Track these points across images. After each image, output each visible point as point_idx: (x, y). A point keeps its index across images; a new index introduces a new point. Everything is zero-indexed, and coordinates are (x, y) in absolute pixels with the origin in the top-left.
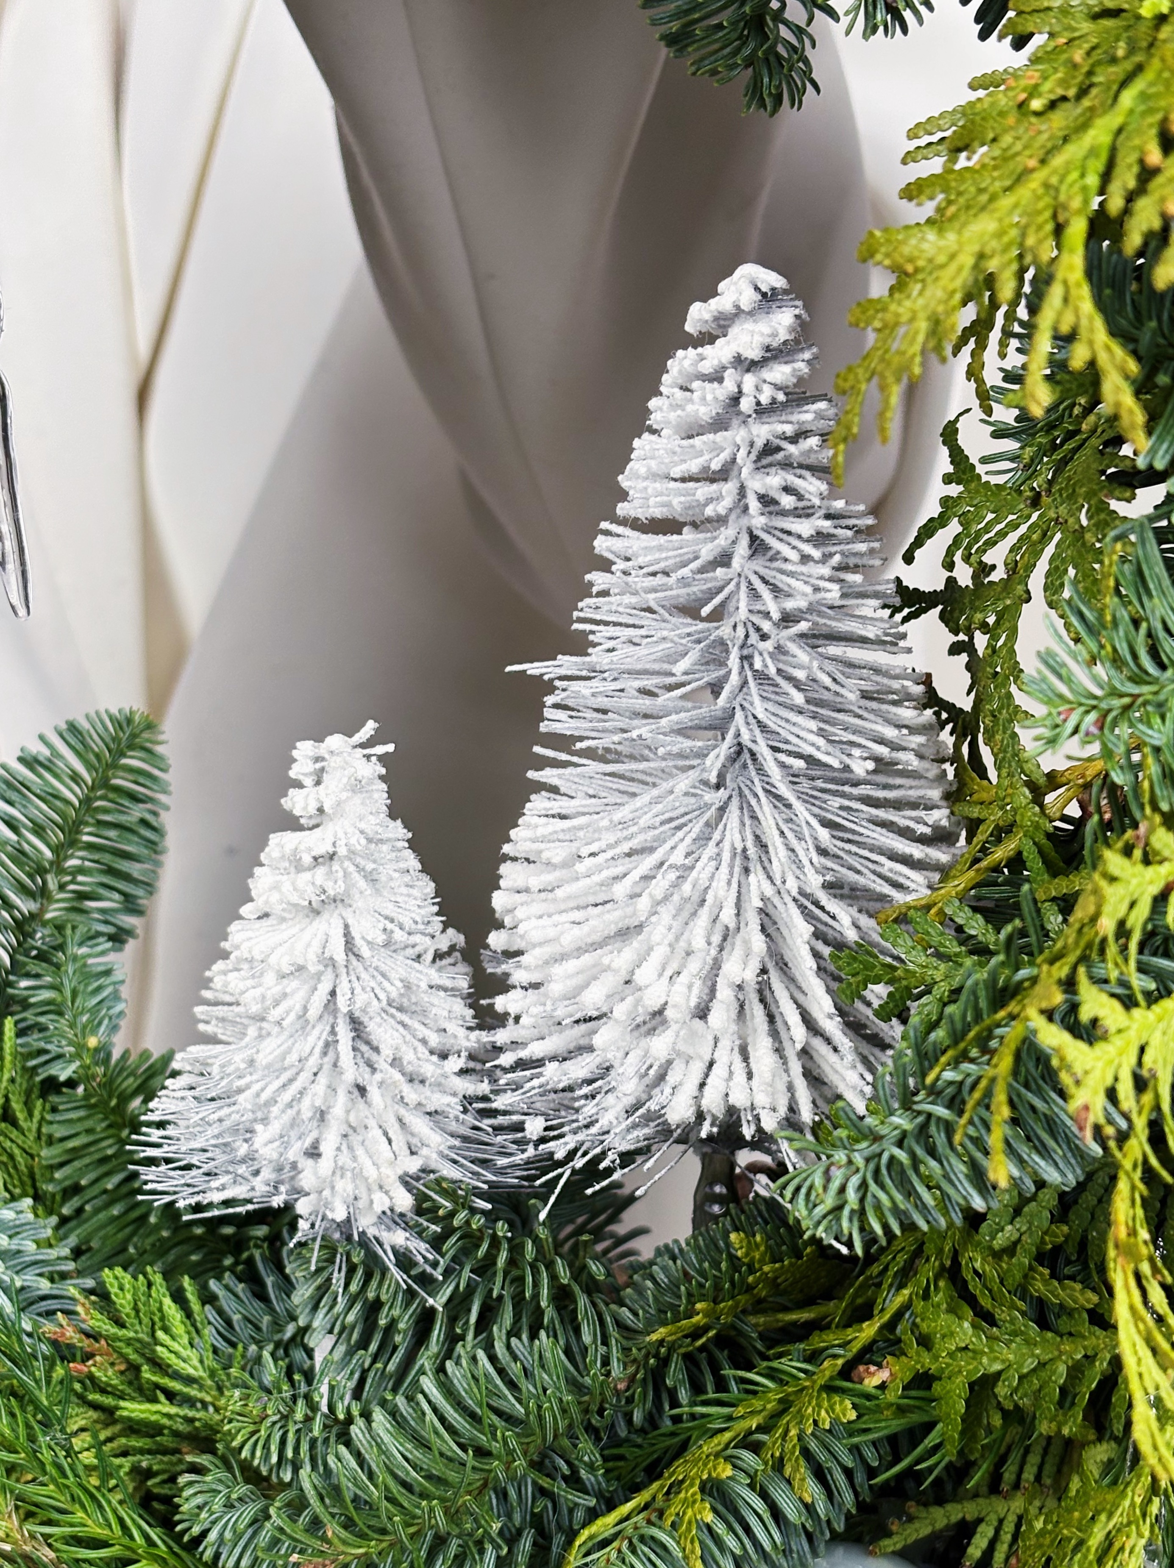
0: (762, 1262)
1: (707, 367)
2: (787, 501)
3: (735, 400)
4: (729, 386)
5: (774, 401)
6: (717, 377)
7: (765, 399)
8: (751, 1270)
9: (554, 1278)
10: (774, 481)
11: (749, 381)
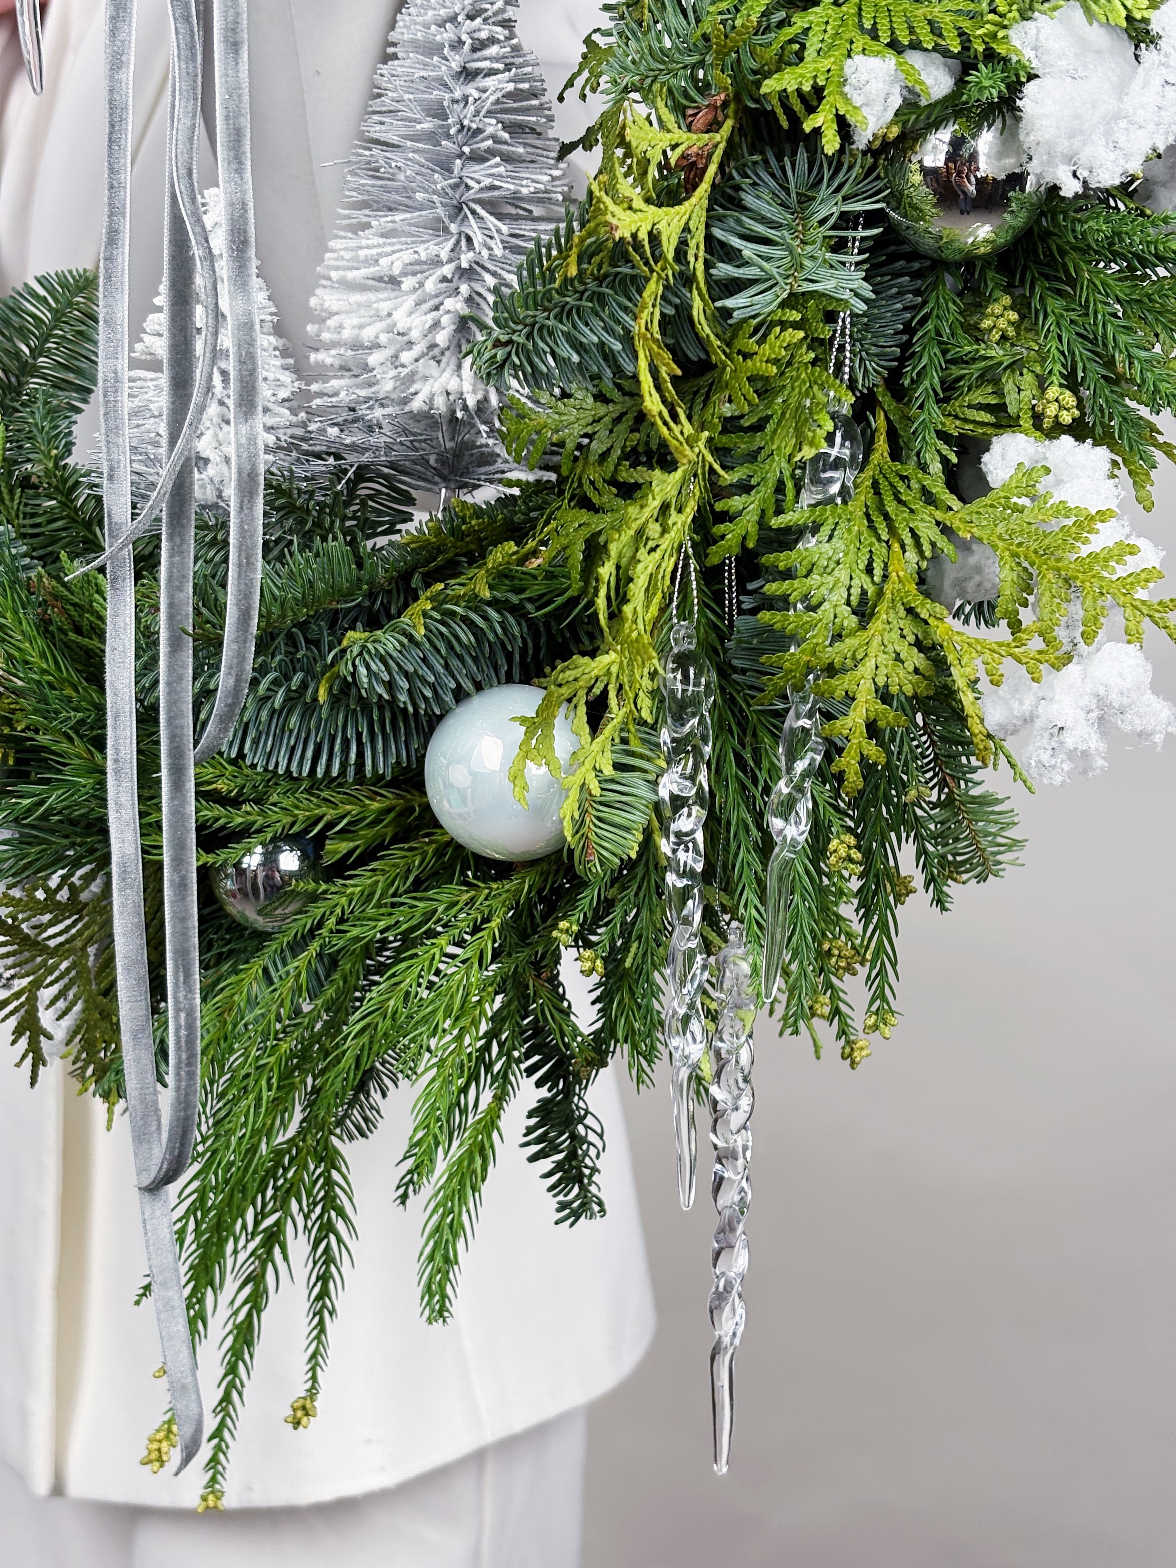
0: (471, 518)
8: (464, 523)
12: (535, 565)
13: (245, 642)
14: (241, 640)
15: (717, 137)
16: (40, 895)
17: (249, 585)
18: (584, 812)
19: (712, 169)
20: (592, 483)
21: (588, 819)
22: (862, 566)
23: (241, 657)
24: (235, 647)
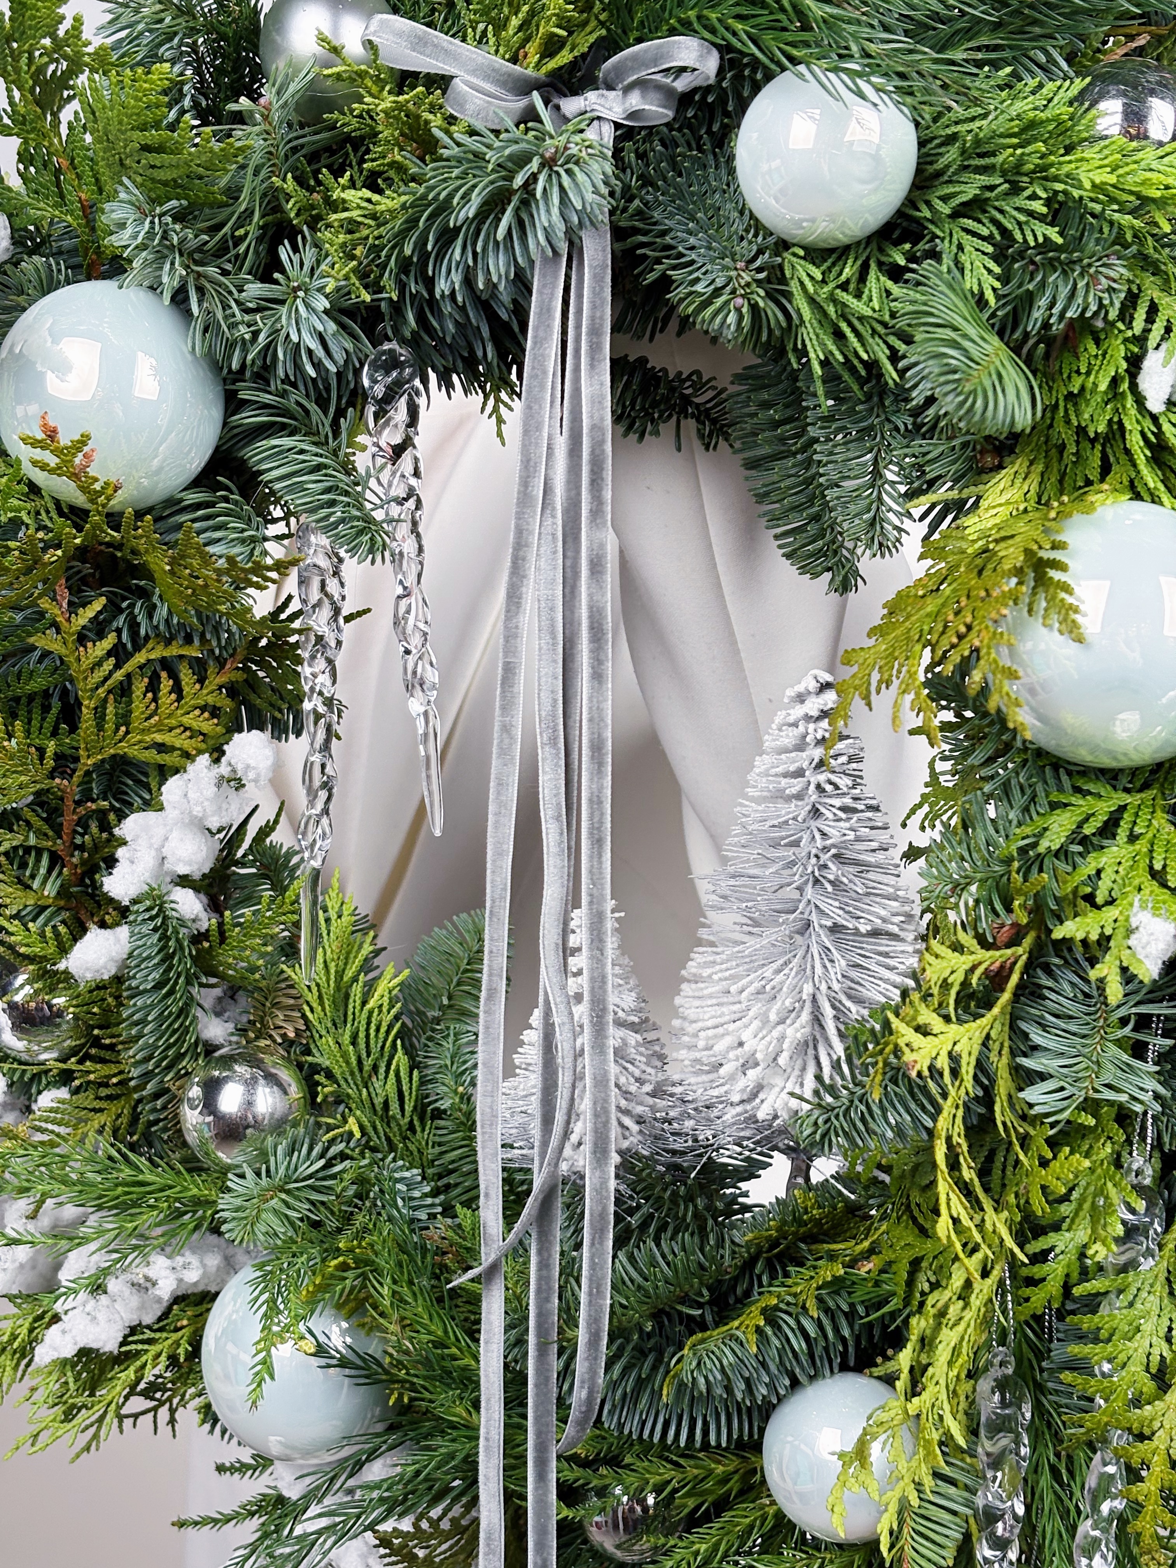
0: (813, 1208)
1: (791, 719)
2: (829, 788)
3: (804, 737)
4: (802, 728)
5: (824, 738)
6: (795, 725)
7: (819, 737)
8: (806, 1213)
9: (695, 1206)
10: (822, 778)
11: (811, 727)
12: (866, 1269)
13: (596, 1359)
14: (593, 1358)
15: (1020, 950)
16: (424, 1525)
17: (600, 1310)
18: (901, 1522)
19: (1015, 979)
20: (918, 1205)
21: (905, 1530)
22: (1162, 1334)
23: (592, 1372)
24: (586, 1364)
